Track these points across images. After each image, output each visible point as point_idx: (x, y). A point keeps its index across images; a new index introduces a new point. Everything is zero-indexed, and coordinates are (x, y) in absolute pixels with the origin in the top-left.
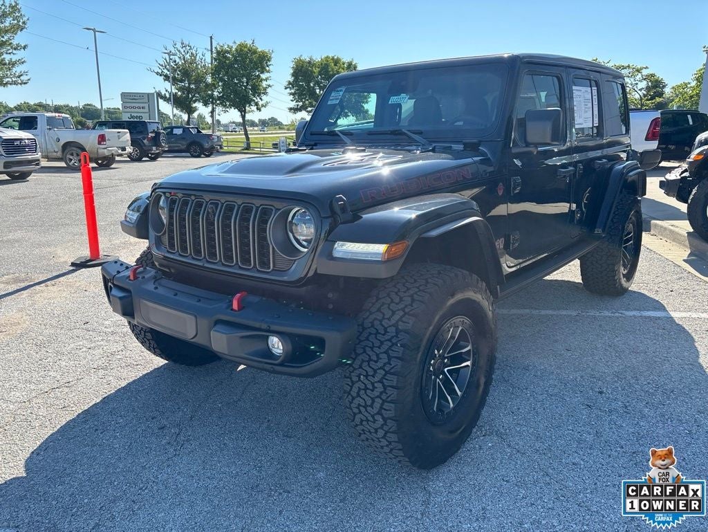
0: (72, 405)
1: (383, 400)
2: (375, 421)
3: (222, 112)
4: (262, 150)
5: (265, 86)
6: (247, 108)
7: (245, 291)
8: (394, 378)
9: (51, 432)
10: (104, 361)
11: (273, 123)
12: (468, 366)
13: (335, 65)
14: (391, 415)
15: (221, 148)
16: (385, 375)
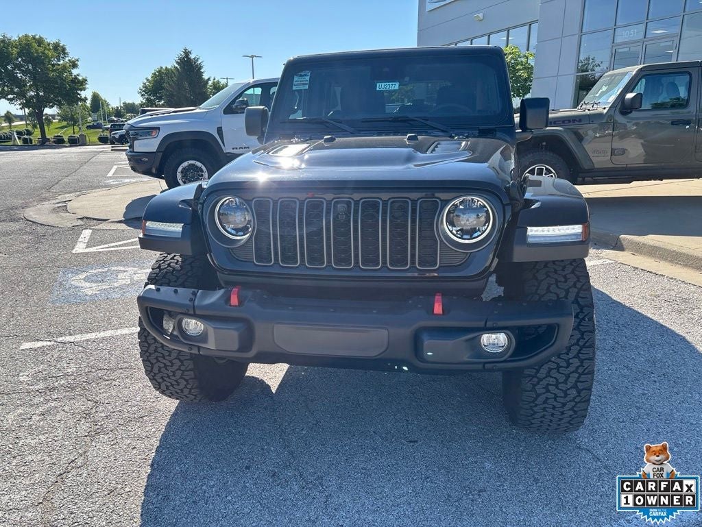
0: (120, 486)
2: (566, 396)
8: (590, 351)
10: (87, 425)
13: (39, 46)
16: (581, 349)
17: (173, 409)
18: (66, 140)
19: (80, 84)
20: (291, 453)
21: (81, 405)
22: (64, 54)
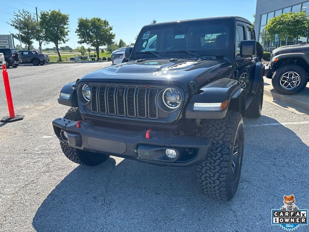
0: (42, 192)
1: (220, 173)
2: (214, 183)
3: (46, 44)
4: (67, 61)
5: (66, 31)
6: (58, 42)
7: (150, 129)
8: (225, 163)
9: (38, 207)
10: (46, 168)
11: (68, 49)
12: (236, 153)
13: (99, 22)
14: (223, 180)
15: (49, 61)
16: (221, 162)
17: (76, 167)
18: (107, 59)
19: (112, 36)
20: (107, 191)
21: (48, 161)
22: (108, 24)
